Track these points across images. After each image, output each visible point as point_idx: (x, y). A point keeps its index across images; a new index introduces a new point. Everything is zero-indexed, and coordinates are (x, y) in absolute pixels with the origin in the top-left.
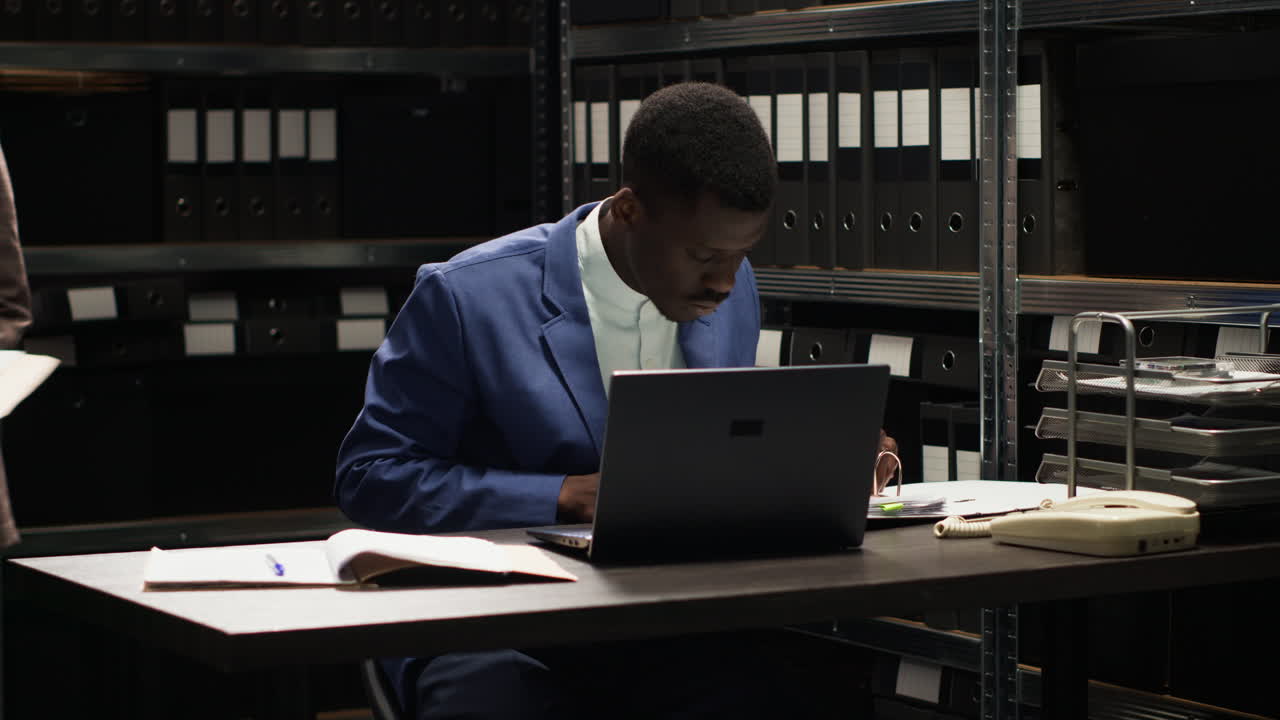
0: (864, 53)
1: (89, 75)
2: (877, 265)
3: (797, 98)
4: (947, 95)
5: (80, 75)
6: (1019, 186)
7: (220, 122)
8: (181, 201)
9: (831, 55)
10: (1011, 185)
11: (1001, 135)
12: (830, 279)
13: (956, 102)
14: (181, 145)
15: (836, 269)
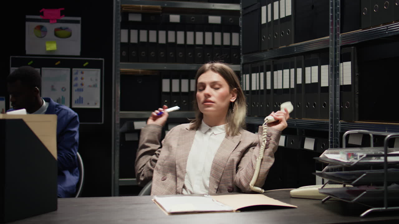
0: (303, 56)
1: (142, 70)
2: (306, 117)
3: (288, 70)
4: (323, 67)
5: (140, 70)
6: (340, 93)
7: (176, 82)
8: (166, 101)
9: (295, 58)
10: (338, 93)
11: (335, 78)
12: (294, 121)
13: (325, 69)
14: (166, 88)
15: (296, 118)
